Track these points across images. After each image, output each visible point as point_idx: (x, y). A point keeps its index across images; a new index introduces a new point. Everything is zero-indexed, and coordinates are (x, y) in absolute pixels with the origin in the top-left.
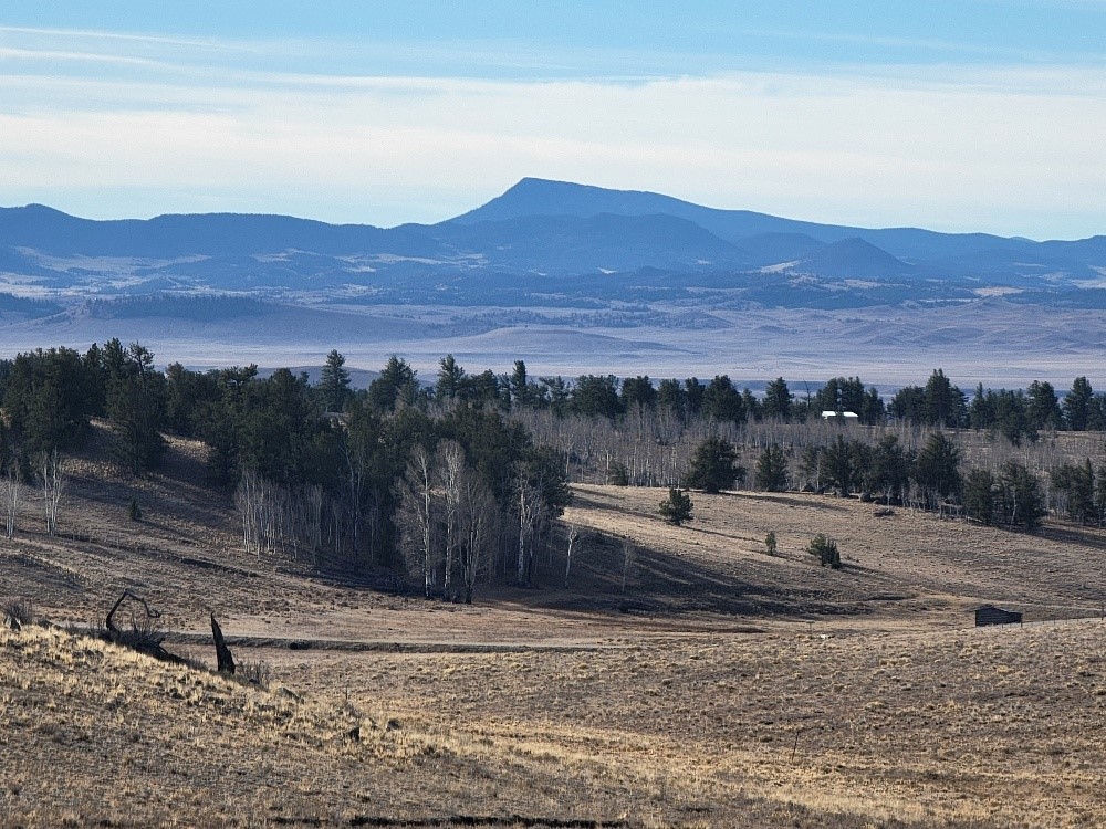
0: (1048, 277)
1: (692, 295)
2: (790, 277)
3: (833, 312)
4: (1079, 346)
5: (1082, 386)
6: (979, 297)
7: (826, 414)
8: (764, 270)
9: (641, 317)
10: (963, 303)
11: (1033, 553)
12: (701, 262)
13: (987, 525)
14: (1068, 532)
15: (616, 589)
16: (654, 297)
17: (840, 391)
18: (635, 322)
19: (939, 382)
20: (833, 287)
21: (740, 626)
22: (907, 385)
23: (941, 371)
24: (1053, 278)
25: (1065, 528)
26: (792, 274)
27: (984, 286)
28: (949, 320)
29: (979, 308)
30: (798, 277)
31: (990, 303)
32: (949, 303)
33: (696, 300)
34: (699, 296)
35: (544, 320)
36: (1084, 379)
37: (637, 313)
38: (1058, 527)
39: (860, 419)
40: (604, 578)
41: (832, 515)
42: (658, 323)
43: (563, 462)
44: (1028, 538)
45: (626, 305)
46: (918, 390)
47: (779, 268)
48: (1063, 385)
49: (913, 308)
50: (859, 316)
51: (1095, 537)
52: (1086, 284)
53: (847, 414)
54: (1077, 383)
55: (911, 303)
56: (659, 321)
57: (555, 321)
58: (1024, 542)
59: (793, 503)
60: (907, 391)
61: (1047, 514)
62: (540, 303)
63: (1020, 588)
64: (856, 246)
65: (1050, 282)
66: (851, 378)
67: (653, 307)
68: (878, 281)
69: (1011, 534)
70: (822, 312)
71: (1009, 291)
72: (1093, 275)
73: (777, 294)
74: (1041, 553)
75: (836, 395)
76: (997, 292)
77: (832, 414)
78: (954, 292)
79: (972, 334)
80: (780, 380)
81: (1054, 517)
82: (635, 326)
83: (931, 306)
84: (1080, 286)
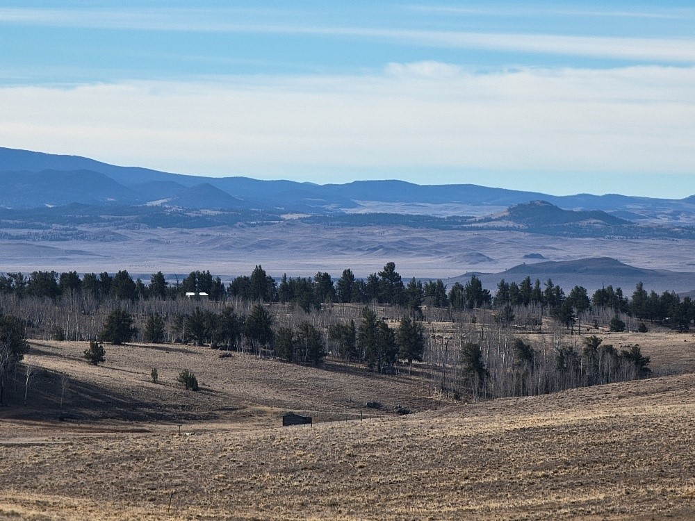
0: (326, 207)
1: (104, 220)
2: (165, 208)
3: (192, 230)
4: (346, 250)
5: (348, 274)
6: (284, 220)
7: (189, 294)
8: (149, 204)
9: (71, 235)
10: (274, 224)
11: (317, 379)
12: (109, 199)
13: (290, 362)
14: (341, 366)
15: (57, 406)
16: (79, 222)
17: (197, 279)
18: (68, 237)
19: (259, 273)
20: (193, 214)
21: (135, 428)
22: (239, 275)
23: (260, 266)
24: (330, 207)
25: (337, 363)
26: (166, 206)
27: (286, 213)
28: (266, 234)
29: (284, 226)
30: (171, 208)
31: (291, 224)
32: (266, 224)
33: (107, 224)
34: (108, 221)
35: (11, 237)
36: (349, 270)
37: (69, 232)
38: (334, 363)
39: (210, 297)
40: (49, 399)
41: (193, 358)
42: (82, 238)
43: (23, 326)
44: (315, 370)
45: (62, 227)
46: (246, 279)
47: (158, 203)
48: (336, 274)
49: (242, 226)
50: (210, 232)
51: (356, 369)
52: (350, 211)
53: (202, 294)
54: (345, 272)
55: (241, 224)
56: (82, 237)
57: (18, 238)
58: (313, 373)
59: (168, 350)
60: (239, 279)
61: (326, 355)
62: (8, 226)
63: (310, 402)
64: (207, 188)
65: (328, 210)
66: (204, 272)
67: (80, 228)
68: (221, 210)
69: (304, 368)
70: (185, 230)
71: (302, 216)
72: (355, 206)
73: (157, 219)
74: (323, 380)
75: (195, 282)
76: (295, 216)
77: (193, 294)
78: (268, 217)
79: (280, 243)
80: (160, 273)
81: (331, 357)
82: (68, 240)
83: (253, 226)
84: (346, 213)
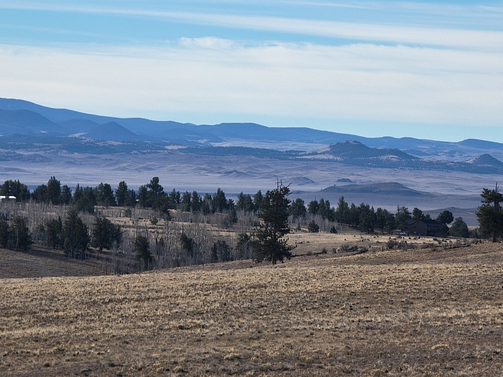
0: (200, 141)
1: (36, 147)
2: (81, 139)
3: (99, 156)
4: (209, 173)
6: (167, 149)
8: (70, 136)
9: (11, 156)
10: (160, 152)
12: (42, 132)
16: (18, 148)
18: (8, 158)
20: (101, 144)
24: (202, 142)
26: (83, 138)
27: (169, 145)
28: (152, 160)
29: (166, 155)
30: (85, 139)
31: (172, 153)
32: (153, 152)
33: (38, 149)
34: (39, 147)
37: (9, 155)
42: (19, 159)
45: (5, 151)
47: (77, 135)
49: (136, 154)
50: (111, 157)
55: (135, 152)
56: (20, 158)
64: (113, 125)
65: (201, 144)
67: (18, 152)
68: (122, 142)
70: (95, 155)
71: (180, 147)
72: (221, 141)
73: (75, 146)
76: (176, 147)
78: (156, 147)
82: (9, 160)
83: (145, 153)
84: (214, 146)
